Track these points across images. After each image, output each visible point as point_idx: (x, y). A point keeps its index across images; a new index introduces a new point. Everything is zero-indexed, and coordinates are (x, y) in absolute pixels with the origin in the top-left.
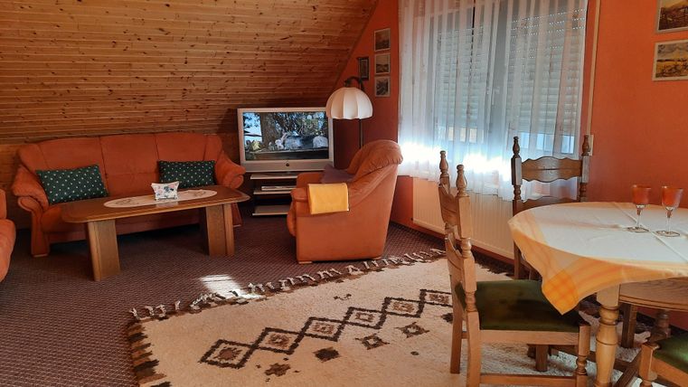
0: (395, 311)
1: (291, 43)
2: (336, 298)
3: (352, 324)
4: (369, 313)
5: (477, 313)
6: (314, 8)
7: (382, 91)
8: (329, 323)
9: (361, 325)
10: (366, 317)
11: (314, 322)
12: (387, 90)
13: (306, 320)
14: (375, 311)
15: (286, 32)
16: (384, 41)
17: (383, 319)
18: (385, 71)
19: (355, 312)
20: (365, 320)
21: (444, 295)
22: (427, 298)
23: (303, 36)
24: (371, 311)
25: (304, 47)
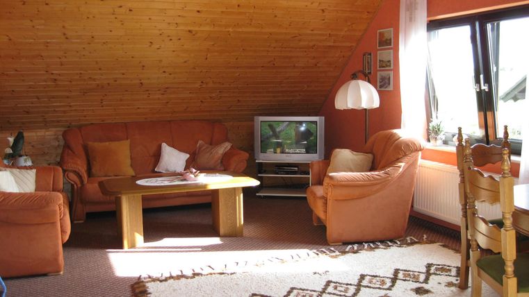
0: (369, 285)
1: (300, 41)
2: (315, 273)
3: (329, 293)
4: (345, 286)
5: (515, 279)
6: (323, 10)
7: (385, 84)
8: (309, 292)
9: (337, 295)
10: (343, 289)
11: (295, 291)
12: (389, 84)
13: (288, 289)
14: (351, 285)
15: (296, 32)
16: (387, 40)
17: (358, 290)
18: (387, 66)
19: (332, 285)
20: (341, 291)
21: (416, 274)
22: (400, 275)
23: (312, 35)
24: (347, 284)
25: (311, 44)
